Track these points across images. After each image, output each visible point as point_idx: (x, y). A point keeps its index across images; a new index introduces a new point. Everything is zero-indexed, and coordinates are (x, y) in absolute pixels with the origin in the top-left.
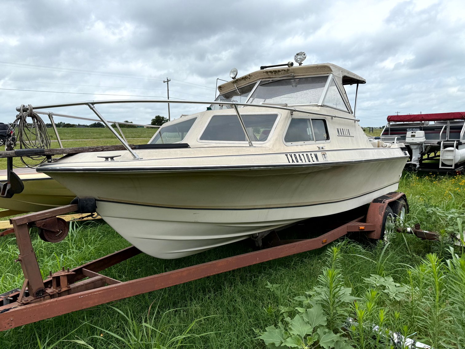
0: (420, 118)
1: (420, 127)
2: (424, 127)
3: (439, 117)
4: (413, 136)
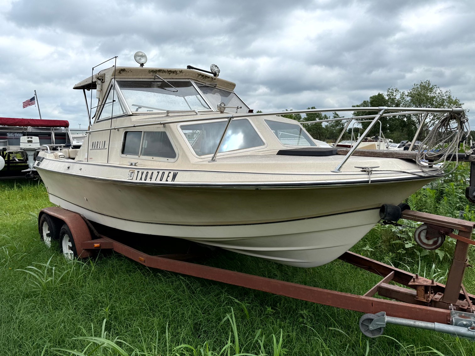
0: (26, 123)
1: (23, 132)
2: (27, 132)
3: (46, 124)
4: (30, 142)
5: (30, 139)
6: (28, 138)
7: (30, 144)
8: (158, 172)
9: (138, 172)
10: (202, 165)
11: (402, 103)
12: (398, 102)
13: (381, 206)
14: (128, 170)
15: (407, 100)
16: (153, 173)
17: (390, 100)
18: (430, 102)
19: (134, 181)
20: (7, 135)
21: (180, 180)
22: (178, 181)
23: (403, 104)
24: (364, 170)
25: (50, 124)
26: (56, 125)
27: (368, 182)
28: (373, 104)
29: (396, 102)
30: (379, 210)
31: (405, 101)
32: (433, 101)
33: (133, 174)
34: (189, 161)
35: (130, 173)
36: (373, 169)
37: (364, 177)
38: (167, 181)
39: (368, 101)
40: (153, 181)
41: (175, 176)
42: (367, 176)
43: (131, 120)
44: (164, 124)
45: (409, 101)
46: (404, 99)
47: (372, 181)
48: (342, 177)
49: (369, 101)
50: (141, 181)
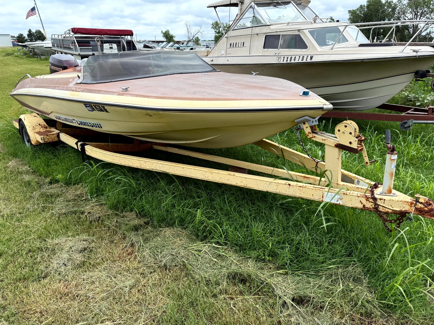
1: (104, 40)
2: (108, 40)
4: (111, 48)
5: (111, 46)
6: (110, 45)
7: (111, 50)
8: (300, 57)
9: (284, 57)
10: (325, 51)
11: (398, 7)
12: (395, 5)
13: (416, 71)
14: (276, 57)
15: (404, 3)
16: (295, 57)
17: (386, 4)
18: (427, 5)
19: (282, 62)
20: (90, 43)
21: (315, 60)
22: (313, 60)
23: (400, 8)
24: (414, 51)
25: (120, 33)
26: (125, 34)
27: (416, 56)
28: (369, 8)
29: (393, 5)
30: (414, 73)
31: (401, 5)
32: (430, 4)
33: (280, 59)
34: (317, 50)
35: (277, 59)
36: (419, 51)
37: (414, 54)
38: (306, 60)
39: (364, 6)
40: (296, 61)
41: (311, 58)
42: (416, 54)
43: (270, 28)
44: (299, 30)
45: (406, 5)
46: (401, 2)
47: (418, 56)
48: (404, 54)
49: (366, 5)
50: (287, 62)
